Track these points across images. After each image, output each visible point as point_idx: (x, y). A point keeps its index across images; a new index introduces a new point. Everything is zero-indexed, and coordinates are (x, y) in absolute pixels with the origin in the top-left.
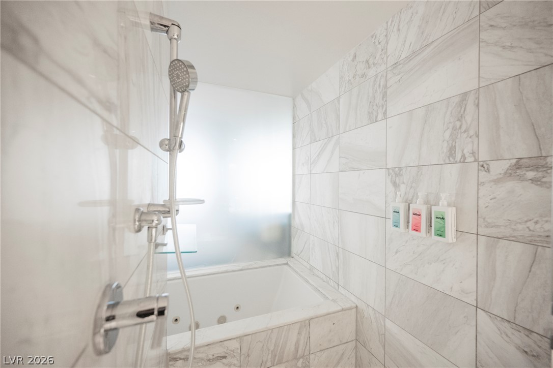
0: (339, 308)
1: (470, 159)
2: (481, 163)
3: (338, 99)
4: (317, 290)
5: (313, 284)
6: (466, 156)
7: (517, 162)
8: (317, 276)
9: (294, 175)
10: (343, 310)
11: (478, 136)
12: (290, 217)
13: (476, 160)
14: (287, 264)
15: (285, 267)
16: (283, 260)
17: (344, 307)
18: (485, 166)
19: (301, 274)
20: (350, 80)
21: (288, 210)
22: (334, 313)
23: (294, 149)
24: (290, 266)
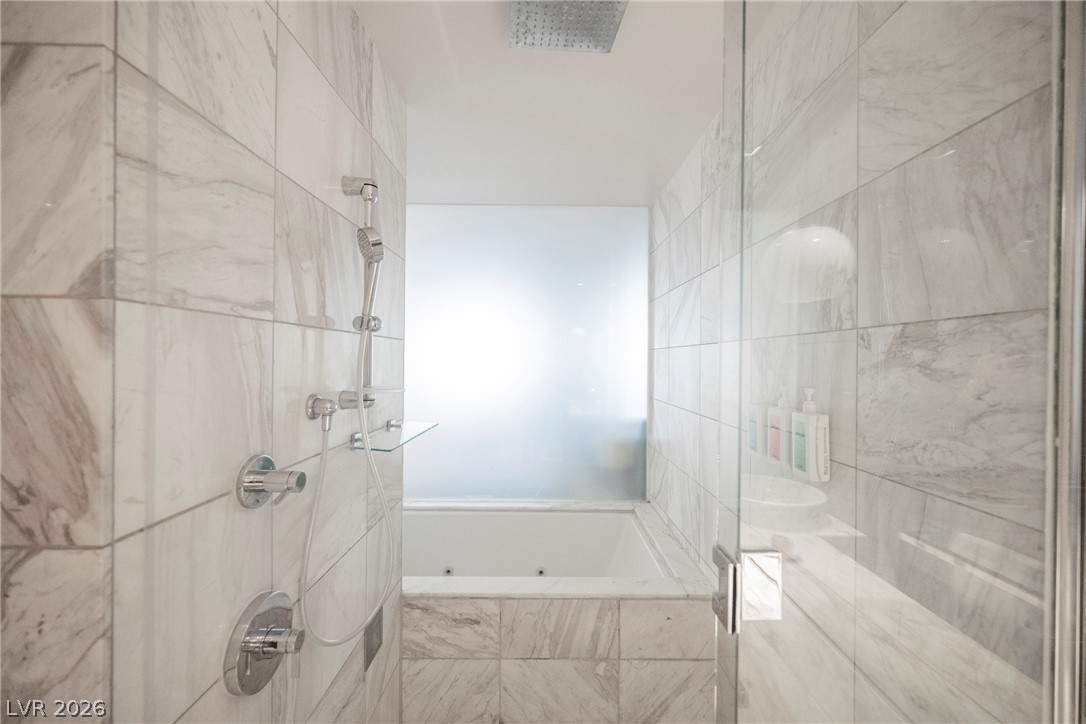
0: (681, 593)
1: (847, 325)
2: (861, 332)
3: (699, 207)
4: (661, 560)
5: (660, 550)
6: (844, 319)
7: (903, 330)
8: (676, 539)
9: (651, 350)
10: (688, 597)
11: (856, 281)
12: (646, 427)
13: (855, 327)
14: (633, 512)
15: (629, 516)
16: (627, 505)
17: (691, 593)
18: (865, 337)
19: (648, 529)
20: (713, 174)
21: (640, 413)
22: (668, 599)
23: (651, 300)
24: (636, 516)
